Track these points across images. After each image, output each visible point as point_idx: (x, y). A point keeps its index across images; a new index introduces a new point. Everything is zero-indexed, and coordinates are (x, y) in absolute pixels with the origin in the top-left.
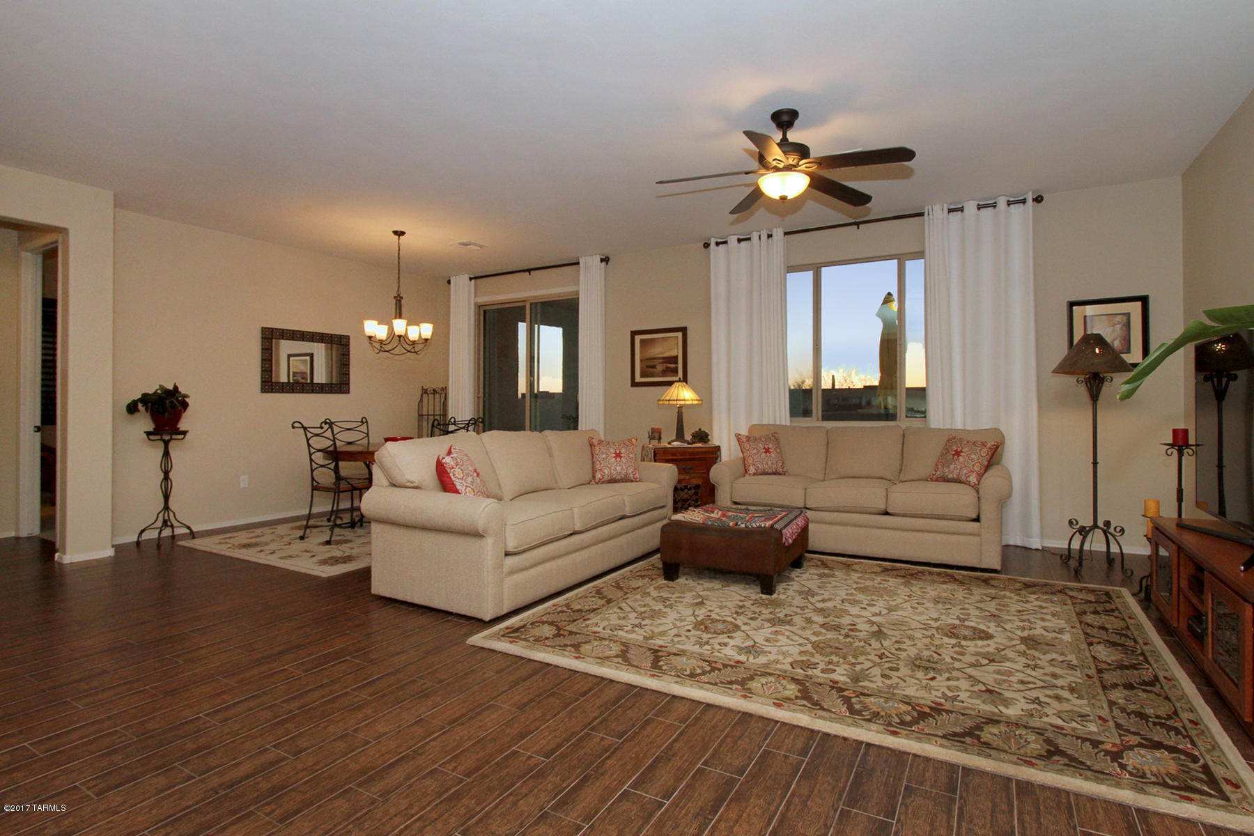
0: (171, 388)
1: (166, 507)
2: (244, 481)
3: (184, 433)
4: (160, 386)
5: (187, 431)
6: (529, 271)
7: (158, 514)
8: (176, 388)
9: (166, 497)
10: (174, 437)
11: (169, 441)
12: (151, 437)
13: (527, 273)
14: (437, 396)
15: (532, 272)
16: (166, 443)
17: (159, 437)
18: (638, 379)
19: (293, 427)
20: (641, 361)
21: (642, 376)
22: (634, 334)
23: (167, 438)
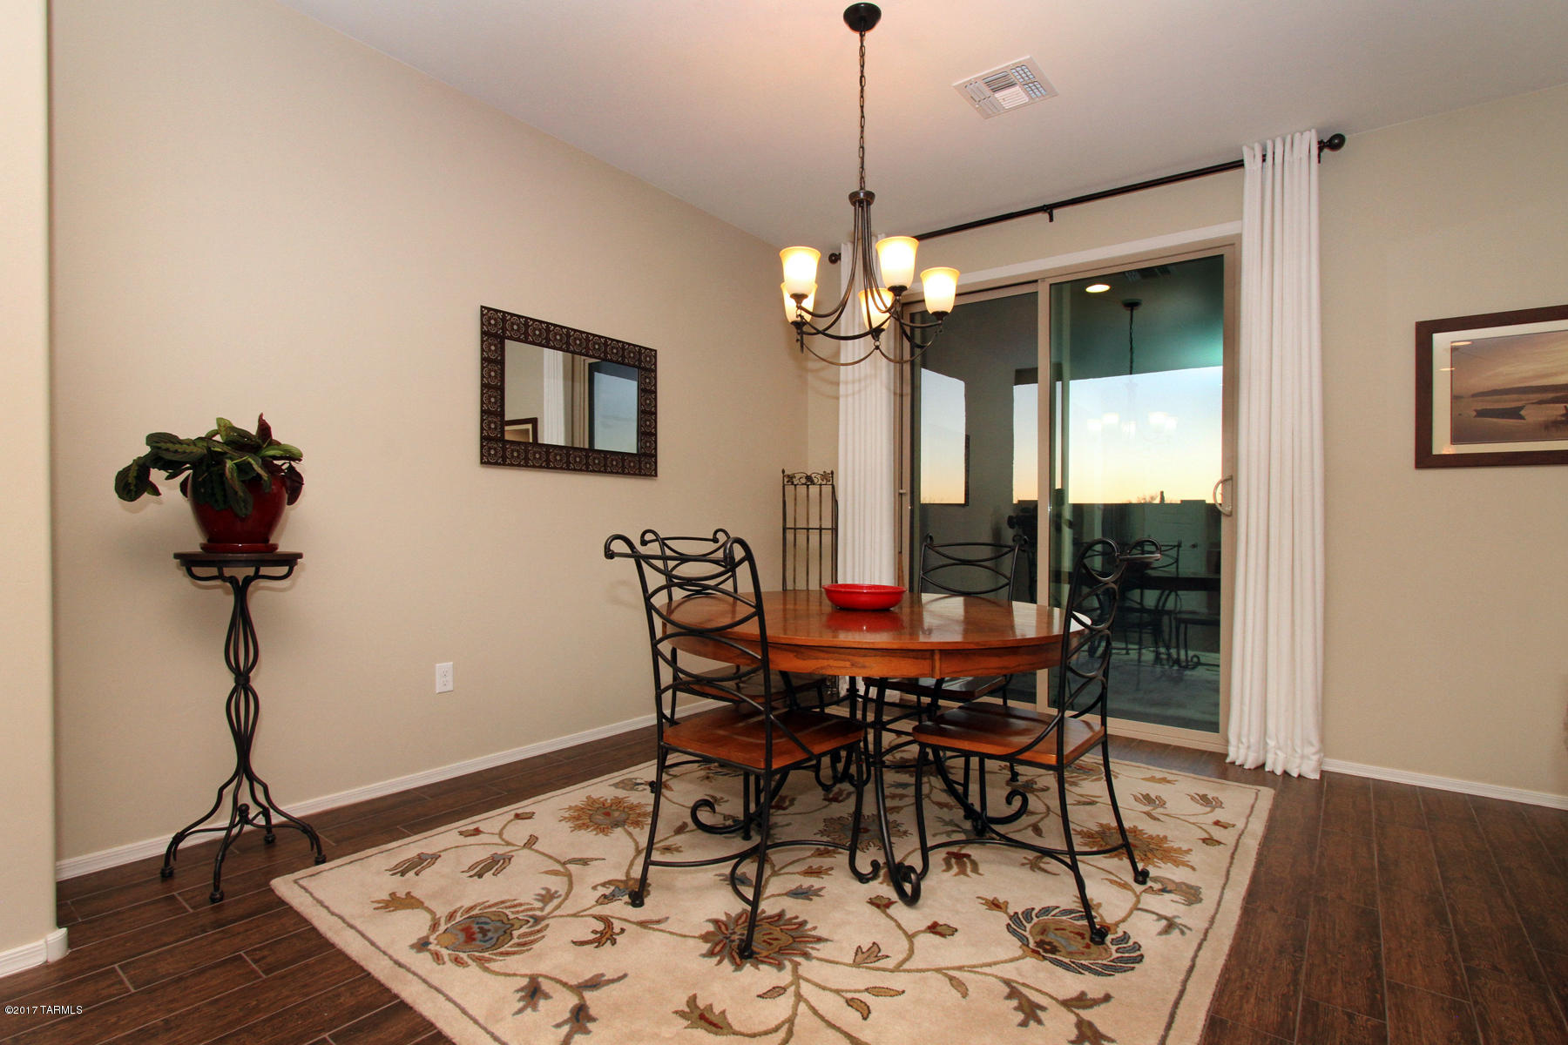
0: (253, 429)
1: (244, 768)
2: (444, 675)
3: (291, 560)
4: (219, 420)
5: (300, 556)
6: (1049, 209)
7: (221, 790)
8: (264, 428)
9: (243, 741)
10: (264, 571)
11: (248, 580)
12: (197, 571)
13: (1045, 216)
14: (814, 490)
15: (1056, 212)
16: (241, 591)
17: (214, 571)
18: (1443, 445)
19: (610, 554)
20: (1455, 398)
21: (1456, 439)
22: (1425, 332)
23: (241, 573)
